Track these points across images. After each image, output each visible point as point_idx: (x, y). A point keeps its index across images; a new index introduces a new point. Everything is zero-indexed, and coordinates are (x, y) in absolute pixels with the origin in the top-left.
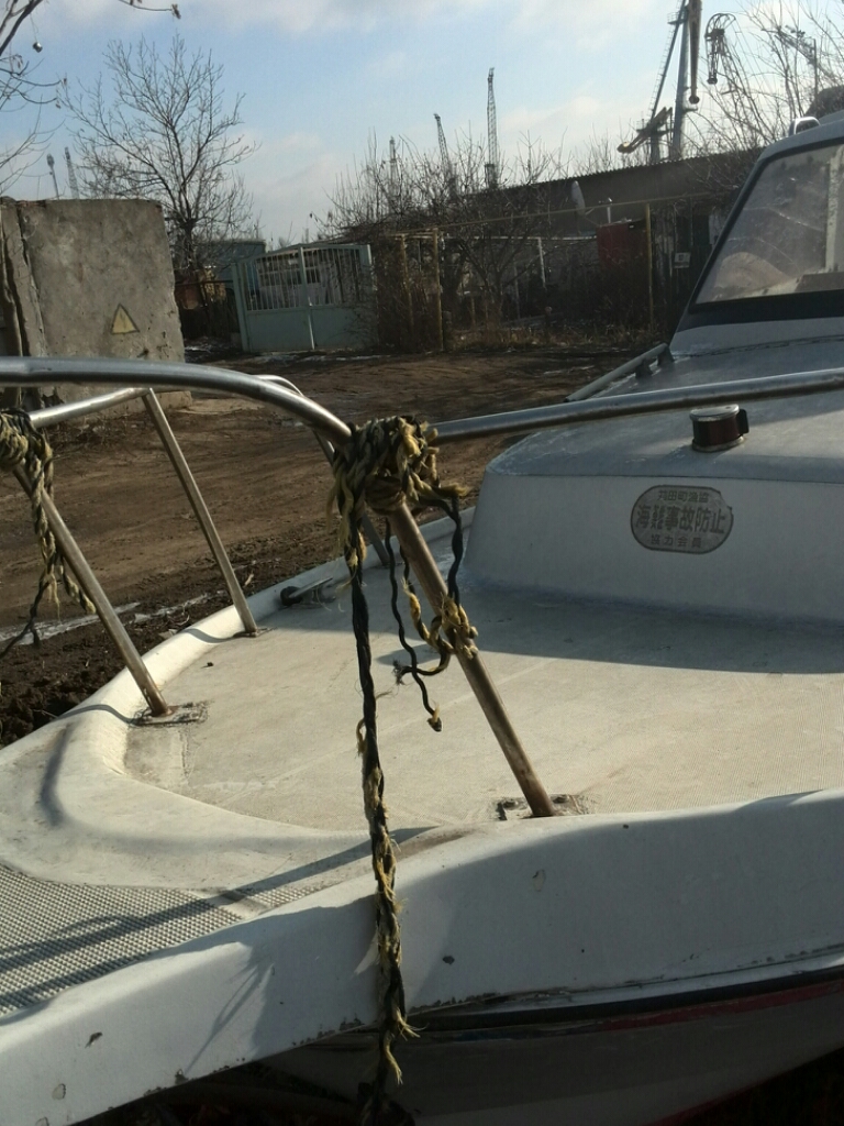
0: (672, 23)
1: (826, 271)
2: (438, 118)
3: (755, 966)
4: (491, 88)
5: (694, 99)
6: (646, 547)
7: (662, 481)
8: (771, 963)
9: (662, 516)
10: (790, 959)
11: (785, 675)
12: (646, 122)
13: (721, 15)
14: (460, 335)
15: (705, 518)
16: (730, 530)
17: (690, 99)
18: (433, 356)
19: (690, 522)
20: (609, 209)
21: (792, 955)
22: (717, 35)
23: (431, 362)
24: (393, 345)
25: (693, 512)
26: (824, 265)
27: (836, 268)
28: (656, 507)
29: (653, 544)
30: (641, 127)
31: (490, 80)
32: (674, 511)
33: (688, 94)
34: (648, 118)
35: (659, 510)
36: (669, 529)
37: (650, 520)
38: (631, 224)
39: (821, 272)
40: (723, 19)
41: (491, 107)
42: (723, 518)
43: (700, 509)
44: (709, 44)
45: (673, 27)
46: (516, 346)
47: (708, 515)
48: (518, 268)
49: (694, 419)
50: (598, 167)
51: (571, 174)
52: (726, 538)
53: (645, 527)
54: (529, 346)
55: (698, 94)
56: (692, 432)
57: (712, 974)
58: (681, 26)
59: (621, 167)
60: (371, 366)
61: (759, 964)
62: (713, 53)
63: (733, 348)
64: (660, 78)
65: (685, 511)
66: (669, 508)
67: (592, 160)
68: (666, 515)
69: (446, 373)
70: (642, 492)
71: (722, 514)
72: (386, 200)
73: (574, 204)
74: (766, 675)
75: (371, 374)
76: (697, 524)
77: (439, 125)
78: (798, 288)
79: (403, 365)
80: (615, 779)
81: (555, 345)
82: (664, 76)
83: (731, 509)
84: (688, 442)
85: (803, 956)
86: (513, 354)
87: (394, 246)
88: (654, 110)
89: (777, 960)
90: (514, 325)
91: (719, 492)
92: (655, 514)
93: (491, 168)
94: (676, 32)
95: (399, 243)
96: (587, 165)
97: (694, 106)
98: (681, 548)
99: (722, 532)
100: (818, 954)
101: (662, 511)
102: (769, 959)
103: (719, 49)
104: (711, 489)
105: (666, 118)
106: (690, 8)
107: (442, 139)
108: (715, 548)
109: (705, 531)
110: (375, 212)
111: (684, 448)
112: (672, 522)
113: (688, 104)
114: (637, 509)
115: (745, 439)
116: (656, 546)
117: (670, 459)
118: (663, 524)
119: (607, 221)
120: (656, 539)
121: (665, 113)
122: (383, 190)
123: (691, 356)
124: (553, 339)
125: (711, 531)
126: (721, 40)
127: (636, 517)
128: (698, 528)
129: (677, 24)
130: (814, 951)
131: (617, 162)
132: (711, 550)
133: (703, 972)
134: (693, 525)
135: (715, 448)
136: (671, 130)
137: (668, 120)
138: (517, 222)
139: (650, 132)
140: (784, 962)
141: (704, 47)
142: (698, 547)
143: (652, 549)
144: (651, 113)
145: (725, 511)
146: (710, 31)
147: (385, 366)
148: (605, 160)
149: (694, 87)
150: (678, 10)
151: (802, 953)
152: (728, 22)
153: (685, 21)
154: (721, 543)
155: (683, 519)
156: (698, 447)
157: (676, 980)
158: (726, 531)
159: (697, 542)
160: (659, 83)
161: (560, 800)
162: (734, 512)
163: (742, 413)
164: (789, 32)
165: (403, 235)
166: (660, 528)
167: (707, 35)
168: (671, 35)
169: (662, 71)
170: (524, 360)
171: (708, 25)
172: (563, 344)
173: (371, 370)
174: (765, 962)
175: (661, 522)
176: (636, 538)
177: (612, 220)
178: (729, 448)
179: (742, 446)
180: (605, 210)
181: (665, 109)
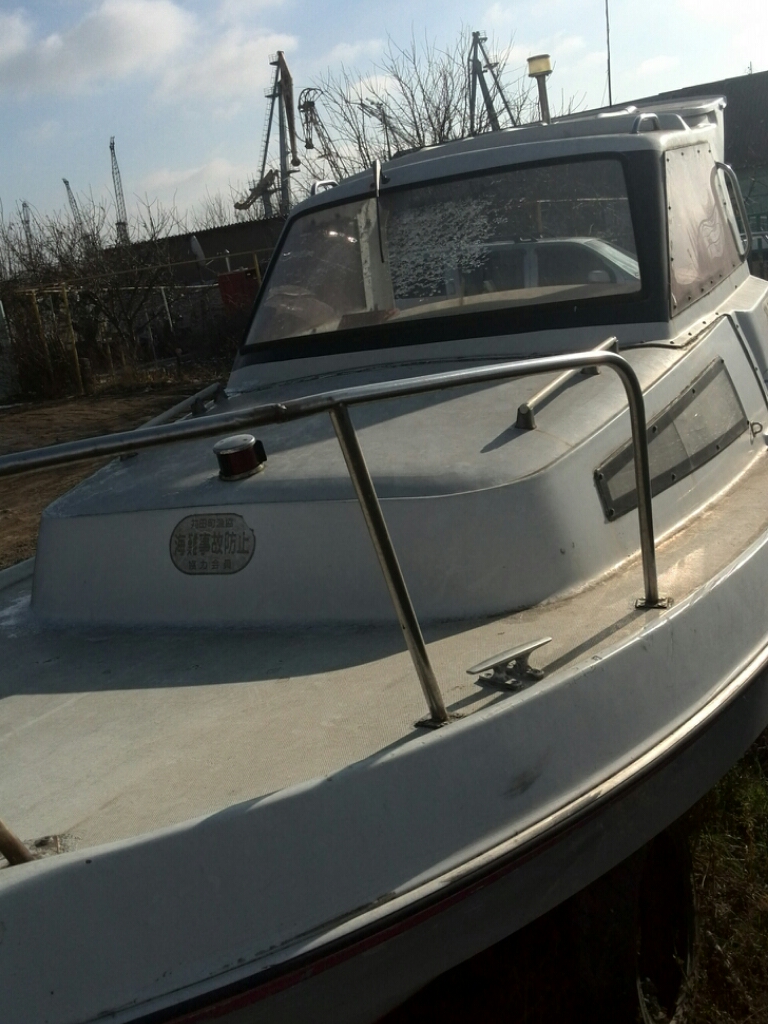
0: (268, 97)
1: (368, 310)
2: (66, 182)
3: (227, 970)
4: (113, 154)
5: (296, 162)
6: (185, 573)
7: (191, 511)
8: (242, 963)
9: (195, 543)
10: (261, 955)
11: (292, 679)
12: (256, 183)
13: (310, 89)
14: (99, 379)
15: (232, 541)
16: (254, 550)
17: (292, 162)
18: (74, 400)
19: (220, 546)
20: (227, 260)
21: (261, 952)
22: (308, 107)
23: (71, 405)
24: (35, 393)
25: (222, 537)
26: (365, 306)
27: (376, 306)
28: (190, 535)
29: (191, 570)
30: (252, 187)
31: (112, 148)
32: (206, 537)
33: (290, 158)
34: (257, 178)
35: (192, 538)
36: (203, 554)
37: (186, 548)
38: (247, 272)
39: (363, 311)
40: (312, 93)
41: (116, 171)
42: (247, 539)
43: (227, 533)
44: (303, 115)
45: (270, 100)
46: (153, 386)
47: (234, 538)
48: (149, 315)
49: (217, 451)
50: (215, 223)
51: (191, 229)
52: (251, 558)
53: (182, 554)
54: (164, 385)
55: (299, 157)
56: (218, 465)
57: (185, 987)
58: (277, 99)
59: (235, 222)
60: (12, 414)
61: (230, 968)
62: (307, 122)
63: (275, 384)
64: (264, 144)
65: (214, 536)
66: (201, 535)
67: (209, 217)
68: (199, 542)
69: (87, 415)
70: (177, 523)
71: (246, 536)
72: (17, 259)
73: (195, 256)
74: (275, 681)
75: (13, 421)
76: (226, 548)
77: (68, 188)
78: (340, 325)
79: (46, 411)
80: (106, 810)
81: (188, 383)
82: (267, 142)
83: (252, 530)
84: (216, 473)
85: (273, 950)
86: (150, 393)
87: (26, 301)
88: (262, 172)
89: (248, 959)
90: (149, 367)
91: (241, 516)
92: (190, 543)
93: (122, 226)
94: (273, 104)
95: (30, 297)
96: (205, 221)
97: (296, 168)
98: (214, 571)
99: (247, 552)
100: (286, 945)
101: (196, 538)
102: (240, 960)
103: (311, 118)
104: (234, 514)
105: (273, 179)
106: (283, 83)
107: (72, 201)
108: (243, 567)
109: (233, 553)
110: (8, 270)
111: (213, 478)
112: (205, 548)
113: (291, 167)
114: (174, 539)
115: (265, 466)
116: (194, 571)
117: (200, 489)
118: (198, 550)
119: (227, 270)
120: (192, 565)
121: (272, 174)
122: (14, 250)
123: (242, 392)
124: (186, 377)
125: (239, 552)
126: (312, 111)
127: (174, 546)
128: (228, 550)
129: (273, 97)
130: (283, 944)
131: (231, 218)
132: (240, 570)
133: (176, 987)
134: (223, 549)
135: (237, 477)
136: (279, 189)
137: (276, 181)
138: (141, 273)
139: (262, 190)
140: (254, 961)
141: (299, 117)
142: (228, 568)
143: (190, 574)
144: (259, 174)
145: (248, 533)
146: (302, 103)
147: (28, 413)
148: (220, 216)
149: (294, 151)
150: (272, 85)
151: (271, 948)
152: (316, 96)
153: (279, 95)
154: (248, 562)
155: (214, 543)
156: (224, 477)
157: (149, 1000)
158: (250, 552)
159: (228, 564)
160: (263, 148)
161: (42, 843)
162: (255, 534)
163: (258, 443)
164: (369, 104)
165: (33, 290)
166: (195, 554)
167: (300, 107)
168: (269, 107)
169: (265, 138)
170: (160, 397)
171: (300, 98)
172: (196, 381)
173: (13, 418)
174: (235, 964)
175: (195, 549)
176: (176, 565)
177: (232, 268)
178: (250, 476)
179: (263, 473)
180: (224, 259)
181: (271, 171)
